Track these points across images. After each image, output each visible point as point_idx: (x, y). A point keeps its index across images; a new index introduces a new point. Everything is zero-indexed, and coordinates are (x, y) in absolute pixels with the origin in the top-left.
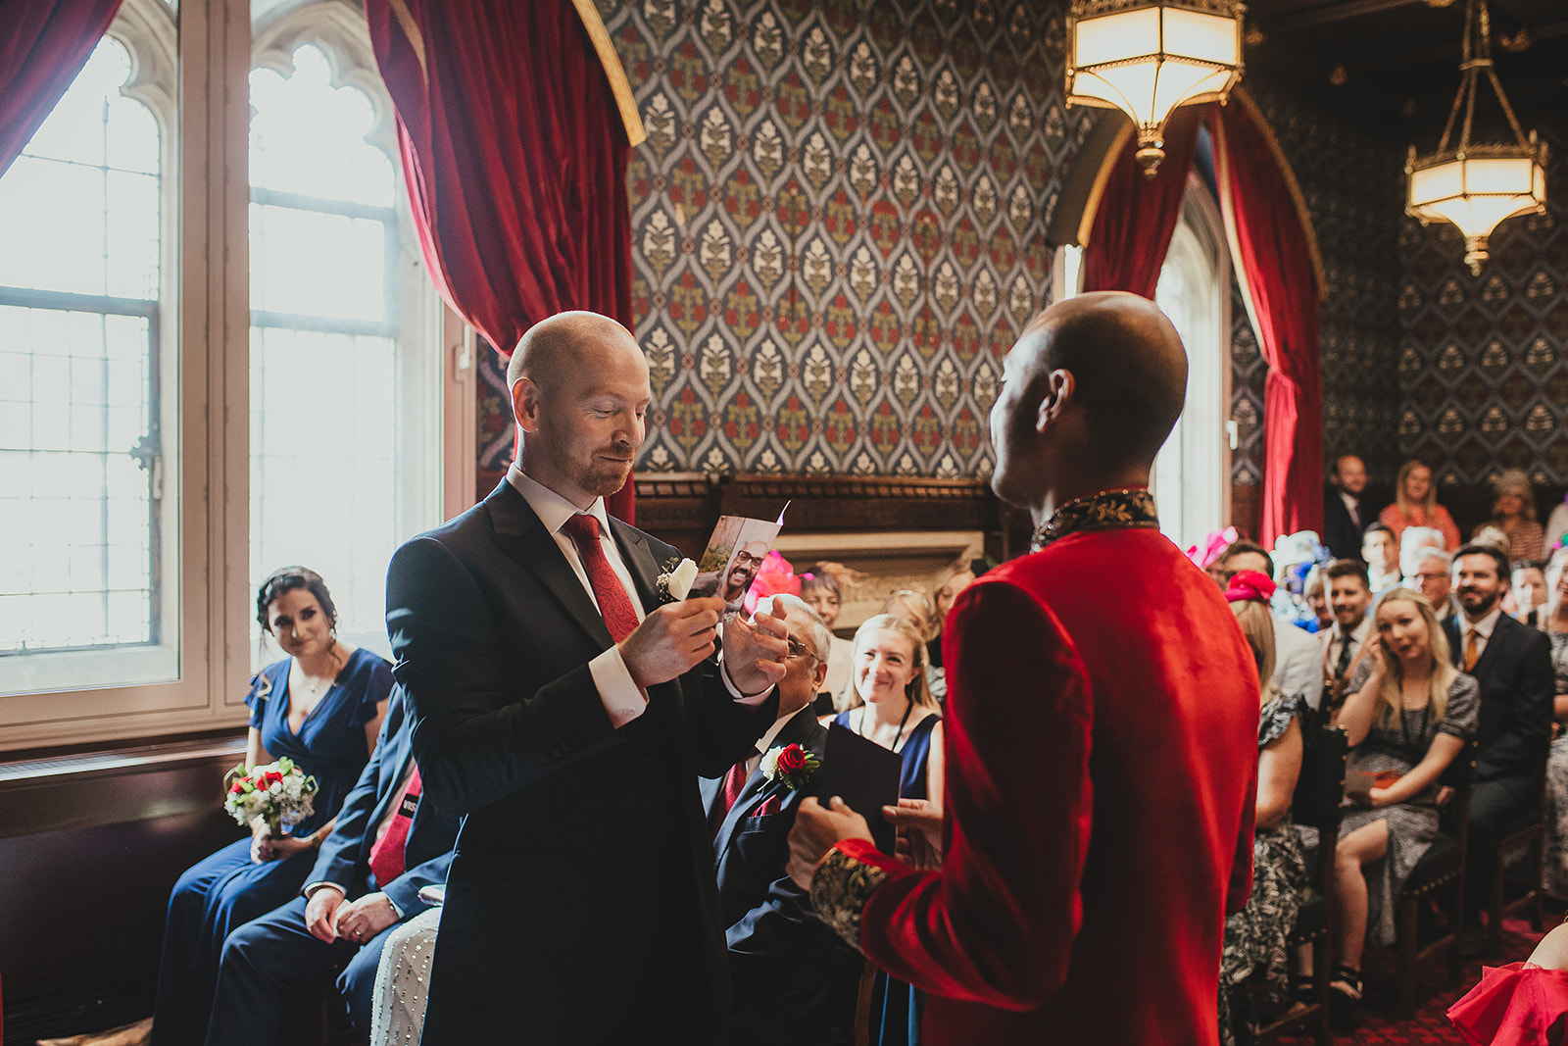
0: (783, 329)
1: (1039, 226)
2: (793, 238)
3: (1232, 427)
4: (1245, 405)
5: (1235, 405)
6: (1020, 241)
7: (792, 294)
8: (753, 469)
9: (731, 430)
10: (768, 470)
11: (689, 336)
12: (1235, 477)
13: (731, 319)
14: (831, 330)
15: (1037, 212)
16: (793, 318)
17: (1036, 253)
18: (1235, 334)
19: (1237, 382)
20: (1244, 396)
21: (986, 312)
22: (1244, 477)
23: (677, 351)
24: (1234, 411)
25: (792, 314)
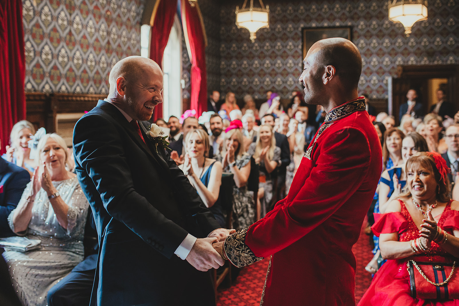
0: (67, 45)
1: (138, 19)
2: (70, 15)
3: (183, 82)
4: (185, 76)
5: (183, 76)
6: (133, 22)
7: (70, 33)
8: (59, 92)
9: (52, 78)
10: (63, 92)
11: (38, 45)
12: (183, 96)
13: (52, 40)
14: (82, 46)
15: (138, 14)
16: (70, 42)
17: (138, 26)
18: (183, 55)
19: (183, 69)
20: (185, 73)
21: (125, 43)
22: (186, 96)
23: (34, 50)
24: (183, 77)
25: (70, 40)
